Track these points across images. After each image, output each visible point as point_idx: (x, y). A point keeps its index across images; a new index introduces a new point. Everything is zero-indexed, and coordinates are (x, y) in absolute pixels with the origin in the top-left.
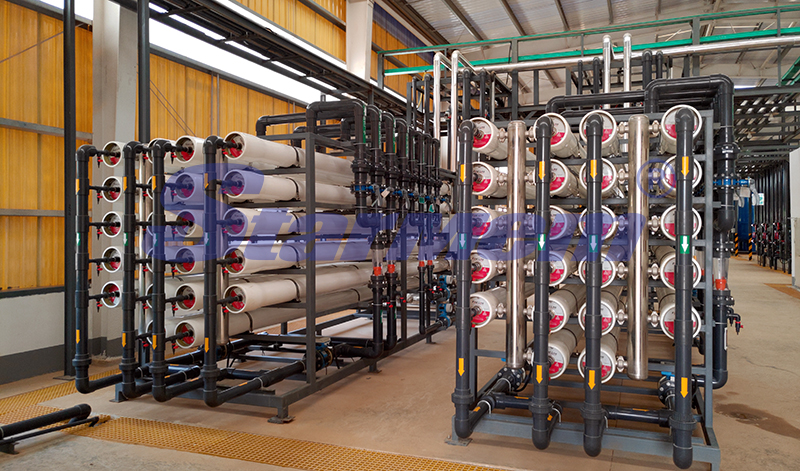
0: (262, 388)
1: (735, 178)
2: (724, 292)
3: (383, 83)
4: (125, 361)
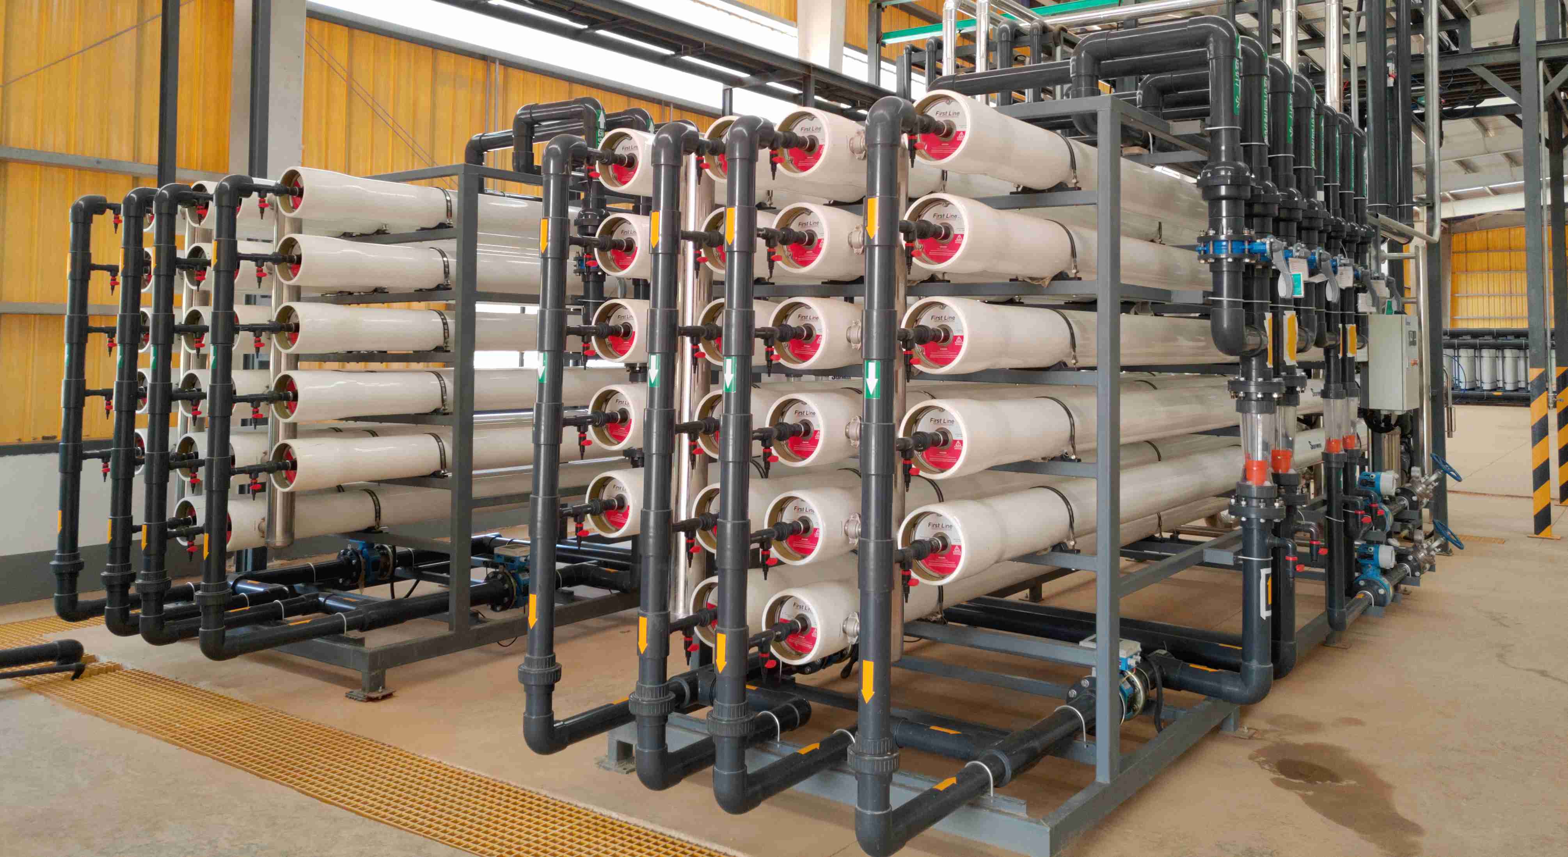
0: (349, 632)
1: (1237, 238)
2: (1261, 488)
3: (880, 58)
4: (110, 569)
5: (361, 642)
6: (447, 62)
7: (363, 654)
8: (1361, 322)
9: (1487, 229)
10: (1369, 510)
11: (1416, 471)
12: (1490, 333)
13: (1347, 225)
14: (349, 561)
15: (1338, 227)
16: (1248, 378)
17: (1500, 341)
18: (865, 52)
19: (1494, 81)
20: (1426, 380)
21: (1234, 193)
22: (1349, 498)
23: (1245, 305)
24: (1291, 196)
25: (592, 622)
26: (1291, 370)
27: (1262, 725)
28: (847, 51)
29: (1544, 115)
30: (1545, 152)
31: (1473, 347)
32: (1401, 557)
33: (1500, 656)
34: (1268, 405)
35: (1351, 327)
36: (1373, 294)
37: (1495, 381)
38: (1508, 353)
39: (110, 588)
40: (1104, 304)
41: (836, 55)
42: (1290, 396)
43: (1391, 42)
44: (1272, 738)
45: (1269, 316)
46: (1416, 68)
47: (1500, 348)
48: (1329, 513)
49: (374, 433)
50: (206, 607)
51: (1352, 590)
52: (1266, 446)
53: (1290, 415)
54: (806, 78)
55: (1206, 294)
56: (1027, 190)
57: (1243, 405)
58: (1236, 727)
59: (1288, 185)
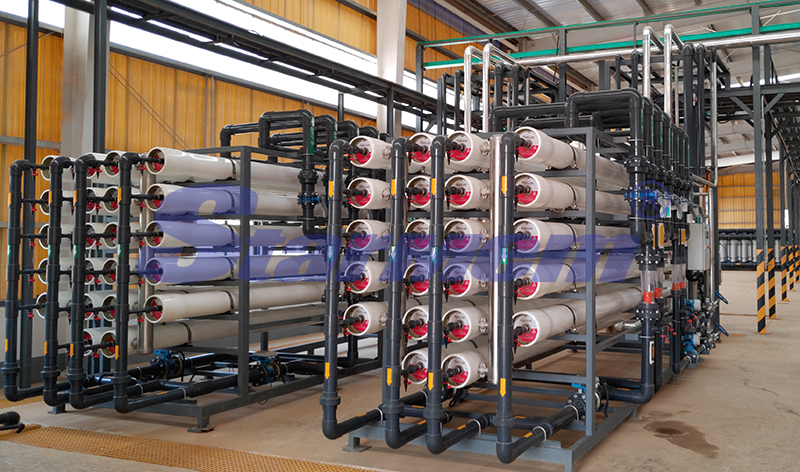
0: (186, 398)
1: (642, 191)
2: (650, 305)
3: (423, 77)
4: (46, 370)
5: (195, 402)
6: (182, 77)
7: (198, 408)
8: (687, 227)
9: (733, 174)
10: (691, 317)
11: (707, 300)
12: (734, 231)
13: (682, 182)
14: (158, 365)
15: (679, 183)
16: (645, 254)
17: (740, 235)
18: (414, 73)
19: (740, 103)
20: (712, 256)
21: (641, 170)
22: (682, 311)
23: (645, 221)
24: (661, 170)
25: (301, 392)
26: (661, 250)
27: (647, 416)
28: (405, 73)
29: (763, 120)
30: (764, 139)
31: (727, 239)
32: (702, 342)
33: (745, 384)
34: (653, 267)
35: (683, 230)
36: (694, 214)
37: (737, 257)
38: (743, 242)
39: (47, 380)
40: (589, 220)
41: (400, 76)
42: (662, 263)
43: (695, 82)
44: (651, 421)
45: (653, 225)
46: (706, 96)
47: (740, 239)
48: (674, 318)
49: (187, 293)
50: (117, 385)
51: (682, 356)
52: (651, 286)
53: (661, 270)
54: (389, 90)
55: (629, 216)
56: (553, 169)
57: (642, 267)
58: (637, 416)
59: (660, 164)
